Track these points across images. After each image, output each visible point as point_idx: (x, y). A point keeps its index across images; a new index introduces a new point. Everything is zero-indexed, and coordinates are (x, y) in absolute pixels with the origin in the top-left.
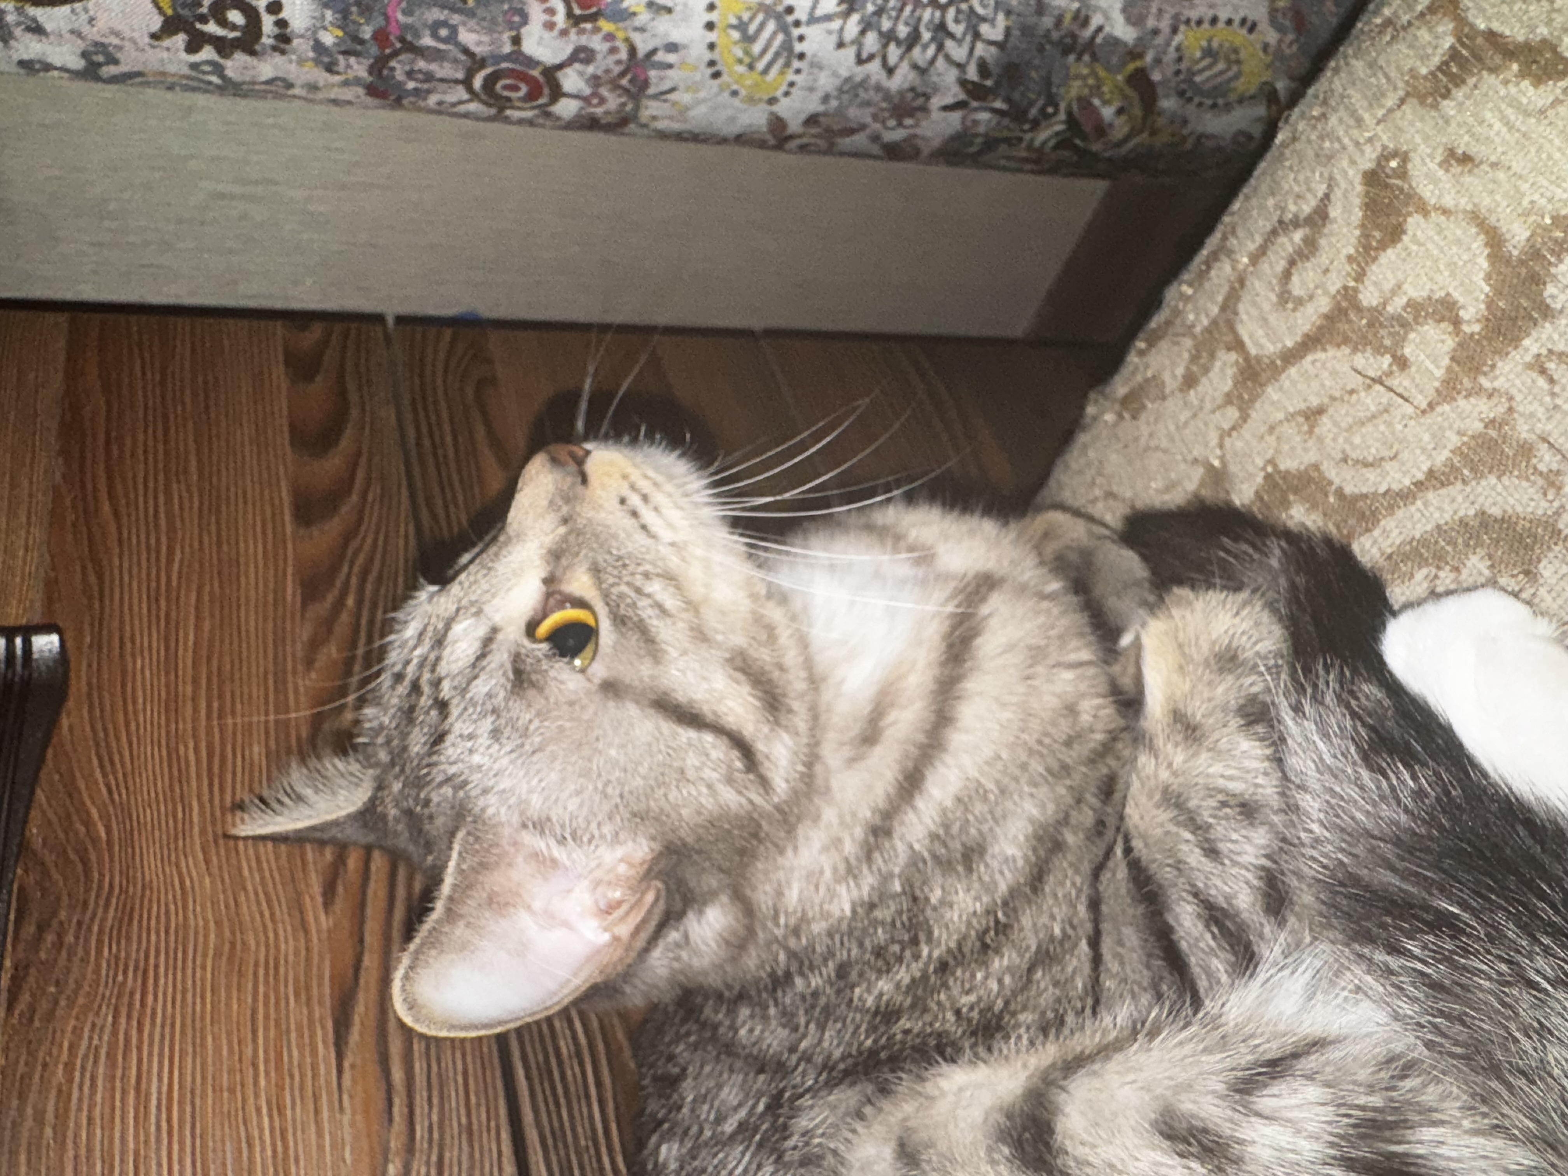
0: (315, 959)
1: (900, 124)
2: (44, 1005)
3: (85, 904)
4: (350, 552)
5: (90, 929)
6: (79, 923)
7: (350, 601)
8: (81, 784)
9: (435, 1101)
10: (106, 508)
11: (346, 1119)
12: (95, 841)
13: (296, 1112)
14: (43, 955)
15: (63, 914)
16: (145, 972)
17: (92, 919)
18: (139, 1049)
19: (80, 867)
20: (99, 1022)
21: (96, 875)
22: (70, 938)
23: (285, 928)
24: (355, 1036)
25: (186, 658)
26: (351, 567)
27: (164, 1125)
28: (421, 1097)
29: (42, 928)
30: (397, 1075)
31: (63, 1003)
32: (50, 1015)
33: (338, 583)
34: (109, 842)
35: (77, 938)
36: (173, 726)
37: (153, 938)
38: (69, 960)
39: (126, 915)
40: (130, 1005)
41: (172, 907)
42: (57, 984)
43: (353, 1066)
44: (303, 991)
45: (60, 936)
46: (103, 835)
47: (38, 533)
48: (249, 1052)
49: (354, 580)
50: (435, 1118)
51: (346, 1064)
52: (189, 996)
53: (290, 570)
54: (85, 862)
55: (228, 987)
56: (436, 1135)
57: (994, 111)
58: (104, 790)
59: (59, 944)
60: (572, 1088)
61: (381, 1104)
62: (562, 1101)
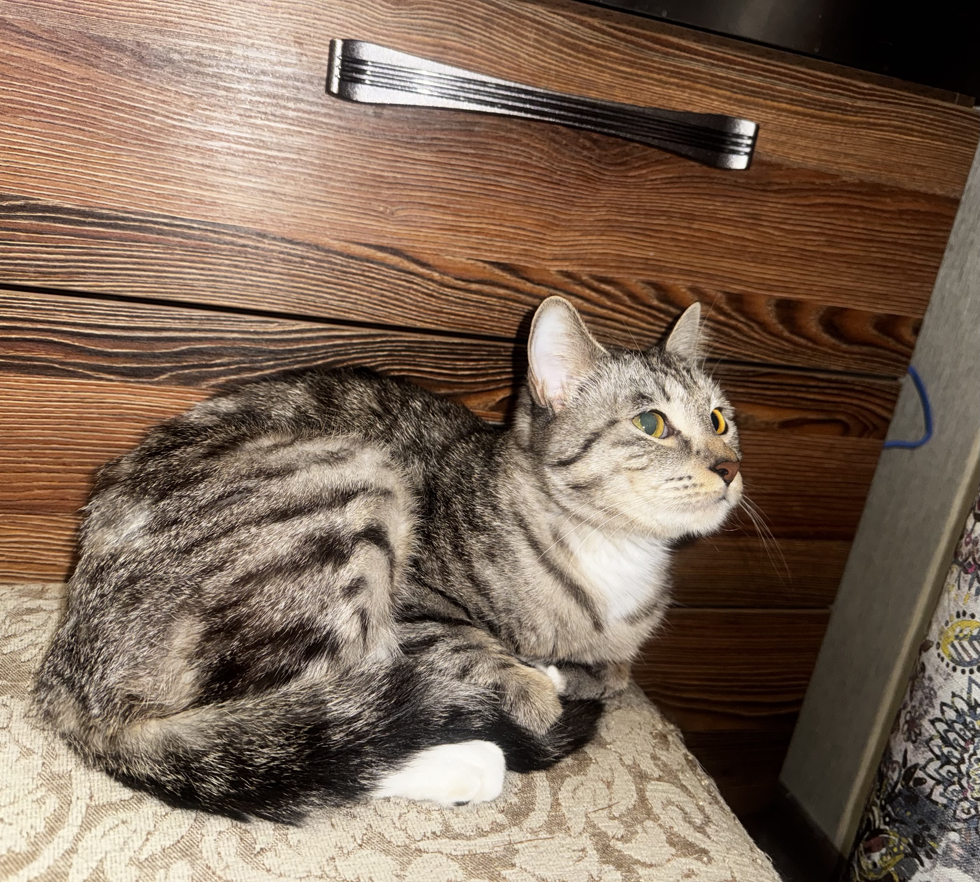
0: (538, 261)
1: (907, 722)
2: (558, 138)
3: (599, 162)
4: (752, 324)
5: (587, 162)
6: (591, 158)
7: (722, 318)
8: (661, 167)
9: (458, 300)
10: (819, 201)
11: (464, 260)
12: (629, 170)
13: (474, 239)
14: (581, 140)
15: (597, 151)
16: (559, 184)
17: (591, 164)
18: (525, 177)
19: (619, 161)
20: (542, 161)
21: (612, 168)
22: (585, 153)
23: (557, 251)
24: (497, 271)
25: (715, 228)
26: (741, 322)
27: (488, 182)
28: (462, 294)
29: (595, 141)
30: (474, 286)
31: (557, 146)
32: (553, 140)
33: (734, 314)
34: (627, 177)
35: (584, 156)
36: (678, 215)
37: (573, 190)
38: (576, 152)
39: (588, 179)
40: (545, 175)
41: (584, 201)
42: (566, 145)
43: (485, 268)
44: (525, 253)
45: (588, 149)
46: (631, 174)
47: (812, 164)
48: (507, 224)
49: (733, 322)
50: (451, 298)
51: (487, 266)
52: (540, 202)
53: (750, 290)
54: (620, 164)
55: (538, 220)
56: (443, 297)
57: (896, 784)
58: (654, 178)
59: (584, 147)
60: (441, 362)
61: (465, 277)
62: (438, 356)
